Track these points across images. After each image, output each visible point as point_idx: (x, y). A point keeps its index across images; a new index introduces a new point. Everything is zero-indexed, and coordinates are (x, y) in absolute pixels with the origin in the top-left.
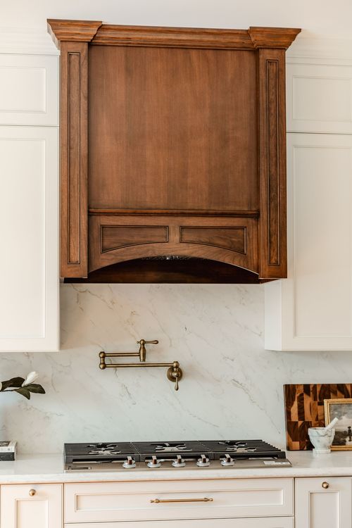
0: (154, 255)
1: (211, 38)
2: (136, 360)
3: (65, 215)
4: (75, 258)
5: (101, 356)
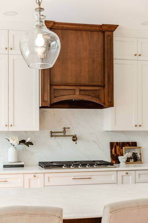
0: (71, 99)
1: (89, 27)
2: (62, 134)
3: (43, 85)
4: (46, 99)
5: (51, 132)
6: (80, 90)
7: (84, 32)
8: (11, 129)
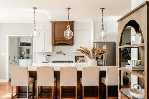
0: (61, 43)
2: (60, 53)
4: (53, 43)
5: (57, 53)
6: (63, 40)
7: (65, 23)
8: (44, 52)
